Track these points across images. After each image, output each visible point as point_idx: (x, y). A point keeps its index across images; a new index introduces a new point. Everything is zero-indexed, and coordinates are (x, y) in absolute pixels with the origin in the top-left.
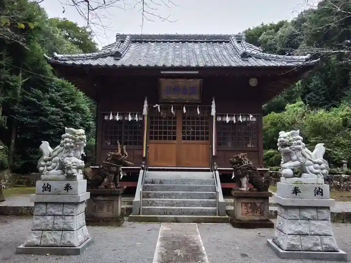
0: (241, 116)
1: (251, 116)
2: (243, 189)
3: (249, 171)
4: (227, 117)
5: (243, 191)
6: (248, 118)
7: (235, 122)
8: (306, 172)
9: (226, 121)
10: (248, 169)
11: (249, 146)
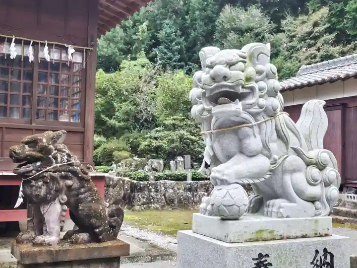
0: (46, 48)
1: (71, 50)
2: (47, 239)
3: (69, 182)
4: (13, 44)
5: (49, 245)
6: (64, 55)
7: (31, 59)
8: (285, 196)
9: (9, 55)
10: (66, 178)
11: (63, 119)
